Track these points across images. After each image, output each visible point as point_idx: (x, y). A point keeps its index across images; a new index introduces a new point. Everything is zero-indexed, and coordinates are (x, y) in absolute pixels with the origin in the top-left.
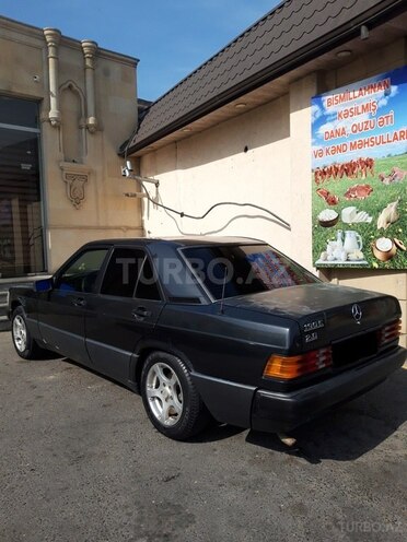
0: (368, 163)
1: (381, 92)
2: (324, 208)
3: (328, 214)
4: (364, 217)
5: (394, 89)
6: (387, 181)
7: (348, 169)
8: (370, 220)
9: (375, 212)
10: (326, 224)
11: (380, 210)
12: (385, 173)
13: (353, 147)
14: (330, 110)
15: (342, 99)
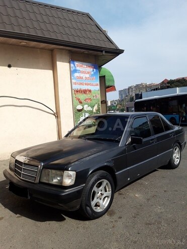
0: (90, 91)
1: (92, 69)
2: (78, 105)
3: (79, 107)
4: (90, 109)
5: (95, 70)
6: (95, 98)
7: (85, 92)
8: (91, 109)
9: (93, 107)
10: (79, 111)
11: (94, 107)
12: (94, 95)
13: (86, 84)
14: (78, 68)
15: (81, 66)
